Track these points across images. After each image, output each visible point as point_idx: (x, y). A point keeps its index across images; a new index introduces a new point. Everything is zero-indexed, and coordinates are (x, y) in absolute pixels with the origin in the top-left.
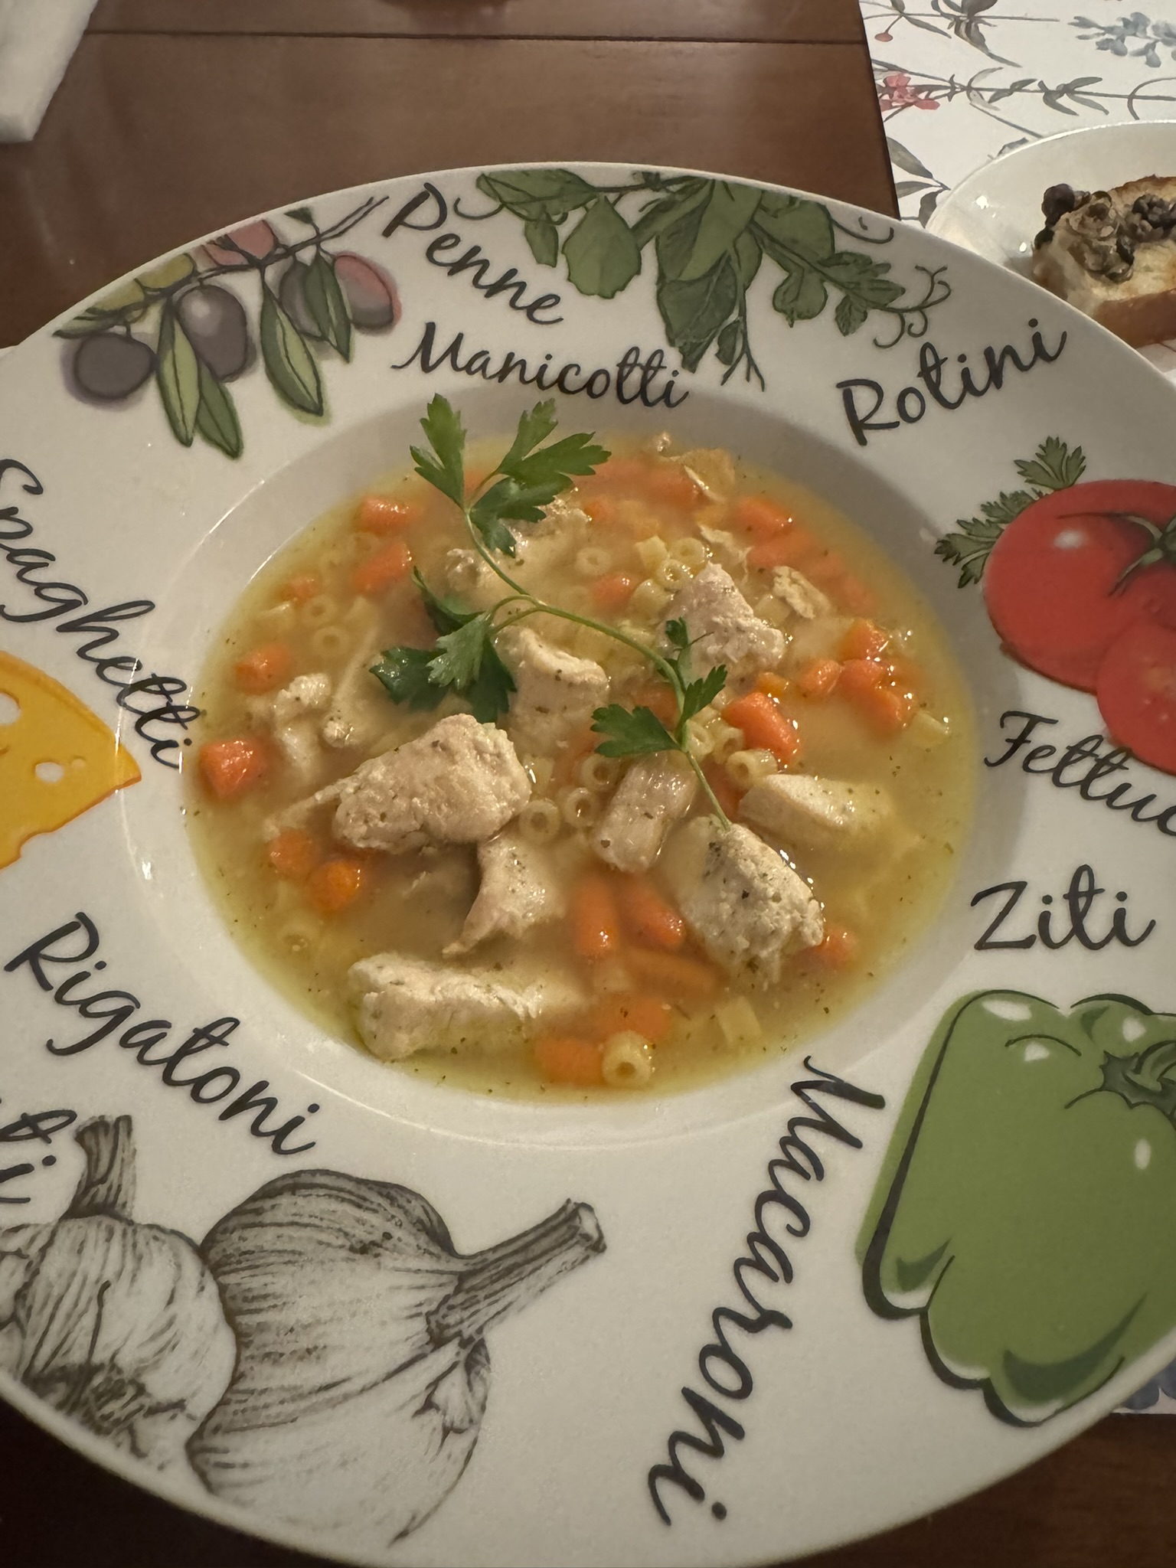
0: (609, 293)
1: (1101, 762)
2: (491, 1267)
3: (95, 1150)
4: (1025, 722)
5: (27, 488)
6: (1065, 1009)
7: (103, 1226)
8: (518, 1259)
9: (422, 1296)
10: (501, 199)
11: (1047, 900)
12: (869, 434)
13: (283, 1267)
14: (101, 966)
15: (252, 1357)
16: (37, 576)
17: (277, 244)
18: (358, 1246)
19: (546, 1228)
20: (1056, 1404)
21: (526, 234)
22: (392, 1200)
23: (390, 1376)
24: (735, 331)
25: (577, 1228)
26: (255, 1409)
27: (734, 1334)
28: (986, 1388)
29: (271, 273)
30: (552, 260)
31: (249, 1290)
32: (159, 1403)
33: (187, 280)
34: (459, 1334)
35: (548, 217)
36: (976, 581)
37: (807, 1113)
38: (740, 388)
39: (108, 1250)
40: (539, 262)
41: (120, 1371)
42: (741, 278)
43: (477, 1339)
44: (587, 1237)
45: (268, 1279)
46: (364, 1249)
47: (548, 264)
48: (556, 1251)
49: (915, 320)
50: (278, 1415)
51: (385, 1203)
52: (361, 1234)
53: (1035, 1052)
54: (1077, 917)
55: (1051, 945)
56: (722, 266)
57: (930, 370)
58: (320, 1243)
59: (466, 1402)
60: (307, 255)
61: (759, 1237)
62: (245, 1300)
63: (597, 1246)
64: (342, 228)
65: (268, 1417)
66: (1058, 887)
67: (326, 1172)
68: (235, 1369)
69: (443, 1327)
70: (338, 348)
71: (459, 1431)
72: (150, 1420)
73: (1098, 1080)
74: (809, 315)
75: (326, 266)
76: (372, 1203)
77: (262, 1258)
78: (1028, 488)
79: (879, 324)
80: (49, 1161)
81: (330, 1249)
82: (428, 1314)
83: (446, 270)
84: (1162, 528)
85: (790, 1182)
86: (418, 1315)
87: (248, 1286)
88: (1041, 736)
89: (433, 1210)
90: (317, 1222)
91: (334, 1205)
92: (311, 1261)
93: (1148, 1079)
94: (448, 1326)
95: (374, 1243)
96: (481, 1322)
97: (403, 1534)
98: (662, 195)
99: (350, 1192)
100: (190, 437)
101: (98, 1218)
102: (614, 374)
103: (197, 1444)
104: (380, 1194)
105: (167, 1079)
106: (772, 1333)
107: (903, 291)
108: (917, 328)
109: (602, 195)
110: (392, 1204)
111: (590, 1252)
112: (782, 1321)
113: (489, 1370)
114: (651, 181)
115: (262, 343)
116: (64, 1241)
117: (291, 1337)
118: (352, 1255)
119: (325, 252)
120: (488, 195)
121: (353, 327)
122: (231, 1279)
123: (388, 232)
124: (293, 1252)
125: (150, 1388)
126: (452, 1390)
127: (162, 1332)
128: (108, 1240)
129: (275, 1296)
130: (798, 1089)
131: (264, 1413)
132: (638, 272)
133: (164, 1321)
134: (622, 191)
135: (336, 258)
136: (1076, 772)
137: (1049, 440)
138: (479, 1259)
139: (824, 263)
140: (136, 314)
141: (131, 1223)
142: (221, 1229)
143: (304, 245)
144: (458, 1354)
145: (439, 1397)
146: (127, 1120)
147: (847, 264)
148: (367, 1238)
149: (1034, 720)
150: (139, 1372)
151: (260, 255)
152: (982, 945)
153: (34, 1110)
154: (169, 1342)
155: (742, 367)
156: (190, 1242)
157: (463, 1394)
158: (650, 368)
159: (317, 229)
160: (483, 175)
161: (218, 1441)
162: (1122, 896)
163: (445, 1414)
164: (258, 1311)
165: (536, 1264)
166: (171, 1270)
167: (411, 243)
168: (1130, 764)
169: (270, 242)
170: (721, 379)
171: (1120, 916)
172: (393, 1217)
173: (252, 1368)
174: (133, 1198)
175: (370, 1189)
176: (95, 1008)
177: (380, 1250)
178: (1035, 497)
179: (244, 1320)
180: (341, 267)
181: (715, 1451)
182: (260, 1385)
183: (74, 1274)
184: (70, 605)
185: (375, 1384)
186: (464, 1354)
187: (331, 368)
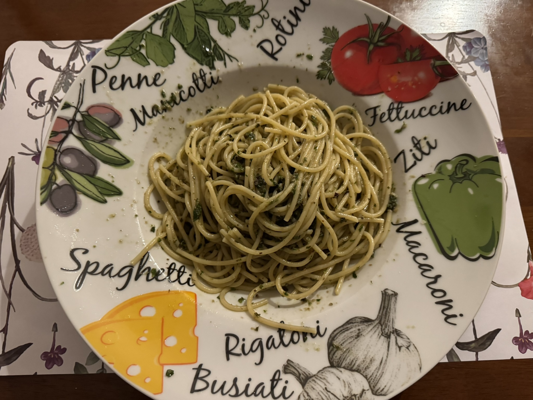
0: (172, 61)
1: (397, 109)
2: (382, 316)
3: (291, 372)
4: (372, 110)
5: (84, 253)
6: (434, 172)
7: (311, 381)
8: (385, 310)
9: (377, 333)
10: (117, 55)
11: (411, 150)
12: (276, 56)
13: (349, 353)
14: (244, 340)
15: (364, 372)
16: (114, 272)
17: (68, 121)
18: (356, 337)
19: (383, 300)
20: (494, 249)
21: (133, 60)
22: (352, 323)
23: (388, 350)
24: (216, 49)
25: (389, 295)
26: (375, 378)
27: (434, 286)
28: (481, 256)
29: (75, 131)
30: (147, 63)
31: (349, 363)
32: (360, 394)
33: (56, 155)
34: (390, 332)
35: (135, 50)
36: (334, 80)
37: (406, 235)
38: (232, 66)
39: (318, 384)
40: (144, 66)
41: (348, 397)
42: (205, 30)
43: (394, 330)
44: (392, 295)
45: (349, 358)
46: (358, 336)
47: (147, 65)
48: (390, 302)
49: (263, 13)
50: (380, 374)
51: (352, 325)
52: (354, 334)
53: (436, 186)
54: (420, 149)
55: (420, 160)
56: (197, 31)
57: (278, 26)
58: (350, 343)
59: (405, 341)
60: (79, 117)
61: (420, 266)
62: (350, 365)
63: (396, 294)
64: (80, 100)
65: (379, 376)
66: (411, 146)
67: (335, 331)
68: (364, 376)
69: (387, 334)
70: (114, 138)
71: (409, 346)
72: (362, 397)
73: (451, 183)
74: (233, 29)
75: (87, 116)
76: (349, 327)
77: (344, 356)
78: (327, 46)
79: (255, 21)
80: (287, 382)
81: (352, 342)
82: (382, 335)
83: (120, 89)
84: (368, 37)
85: (416, 251)
86: (380, 336)
87: (347, 363)
88: (379, 112)
89: (361, 317)
90: (344, 340)
91: (344, 334)
92: (352, 348)
93: (460, 175)
94: (387, 333)
95: (359, 333)
96: (392, 326)
97: (420, 368)
98: (163, 20)
99: (344, 329)
100: (104, 199)
101: (308, 381)
102: (193, 85)
103: (374, 392)
104: (349, 324)
105: (286, 346)
106: (439, 280)
107: (254, 6)
108: (266, 15)
109: (146, 32)
110: (353, 324)
111: (396, 296)
112: (439, 276)
113: (402, 332)
114: (157, 17)
115: (93, 155)
116: (309, 391)
117: (365, 362)
118: (357, 339)
119: (83, 112)
120: (113, 56)
121: (111, 128)
122: (343, 365)
123: (94, 91)
124: (347, 349)
125: (356, 393)
126: (400, 342)
127: (345, 384)
128: (315, 382)
129: (354, 359)
130: (398, 231)
131: (377, 377)
132: (175, 49)
133: (343, 384)
134: (150, 26)
135: (87, 111)
136: (394, 115)
137: (324, 29)
138: (379, 317)
139: (225, 11)
140: (54, 178)
141: (315, 375)
142: (330, 359)
143: (75, 115)
144: (394, 335)
145: (400, 345)
146: (289, 360)
147: (232, 7)
148: (356, 334)
149: (375, 108)
150: (350, 393)
151: (67, 129)
152: (407, 171)
153: (271, 377)
154: (348, 385)
155: (227, 58)
156: (328, 367)
157: (403, 340)
158: (203, 77)
159: (74, 107)
160: (106, 51)
161: (377, 388)
162: (425, 138)
163: (404, 346)
164: (354, 364)
165: (389, 307)
166: (332, 375)
167: (103, 89)
168: (404, 105)
169: (66, 122)
170: (224, 66)
171: (428, 143)
172: (356, 325)
173: (366, 373)
174: (309, 371)
175: (346, 325)
176: (254, 348)
177: (361, 333)
178: (331, 47)
179: (355, 368)
180: (91, 112)
181: (451, 307)
182: (370, 374)
183: (318, 393)
184: (130, 272)
185: (388, 354)
186: (395, 334)
187: (117, 145)
